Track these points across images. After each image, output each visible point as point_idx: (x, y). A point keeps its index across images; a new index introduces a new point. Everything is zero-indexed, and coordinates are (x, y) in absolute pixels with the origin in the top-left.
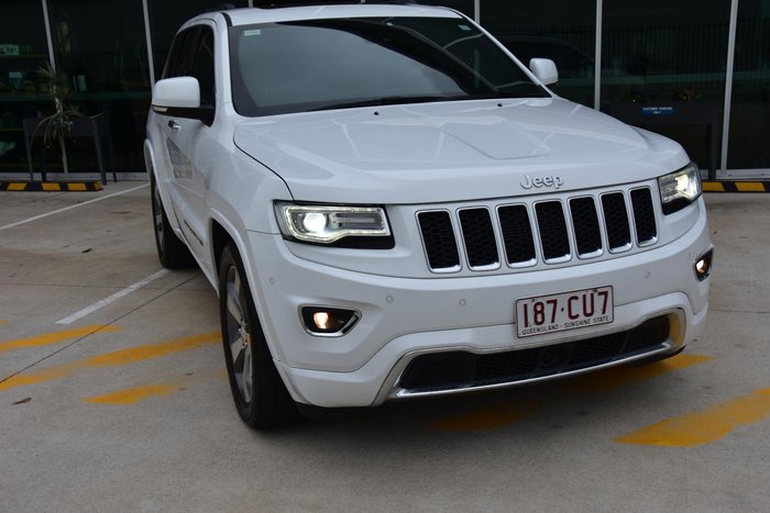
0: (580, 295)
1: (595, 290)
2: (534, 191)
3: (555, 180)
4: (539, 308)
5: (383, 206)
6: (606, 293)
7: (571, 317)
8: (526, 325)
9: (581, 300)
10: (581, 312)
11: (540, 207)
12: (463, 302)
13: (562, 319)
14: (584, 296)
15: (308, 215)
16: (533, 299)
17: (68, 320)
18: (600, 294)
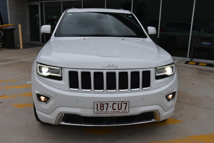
0: (117, 103)
1: (123, 102)
2: (107, 68)
3: (115, 65)
4: (102, 105)
5: (61, 68)
6: (126, 103)
7: (113, 109)
8: (97, 110)
9: (117, 104)
10: (117, 108)
11: (108, 74)
12: (78, 100)
13: (110, 109)
14: (118, 103)
15: (43, 68)
16: (100, 102)
18: (124, 103)
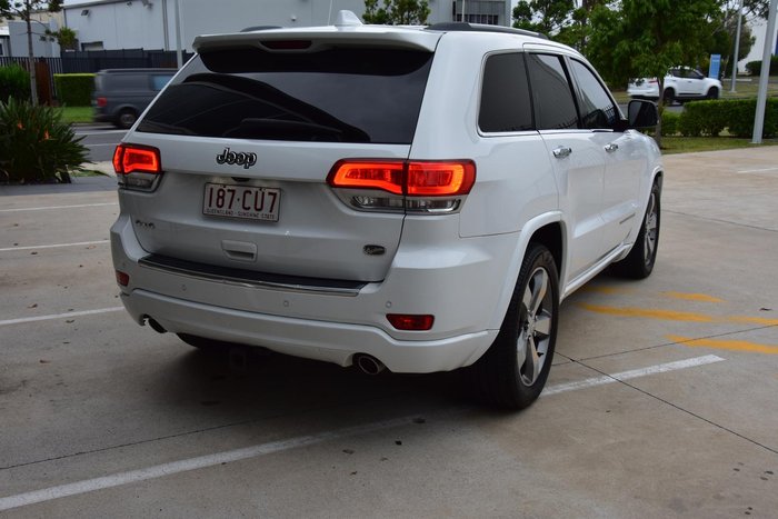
17: (712, 358)
